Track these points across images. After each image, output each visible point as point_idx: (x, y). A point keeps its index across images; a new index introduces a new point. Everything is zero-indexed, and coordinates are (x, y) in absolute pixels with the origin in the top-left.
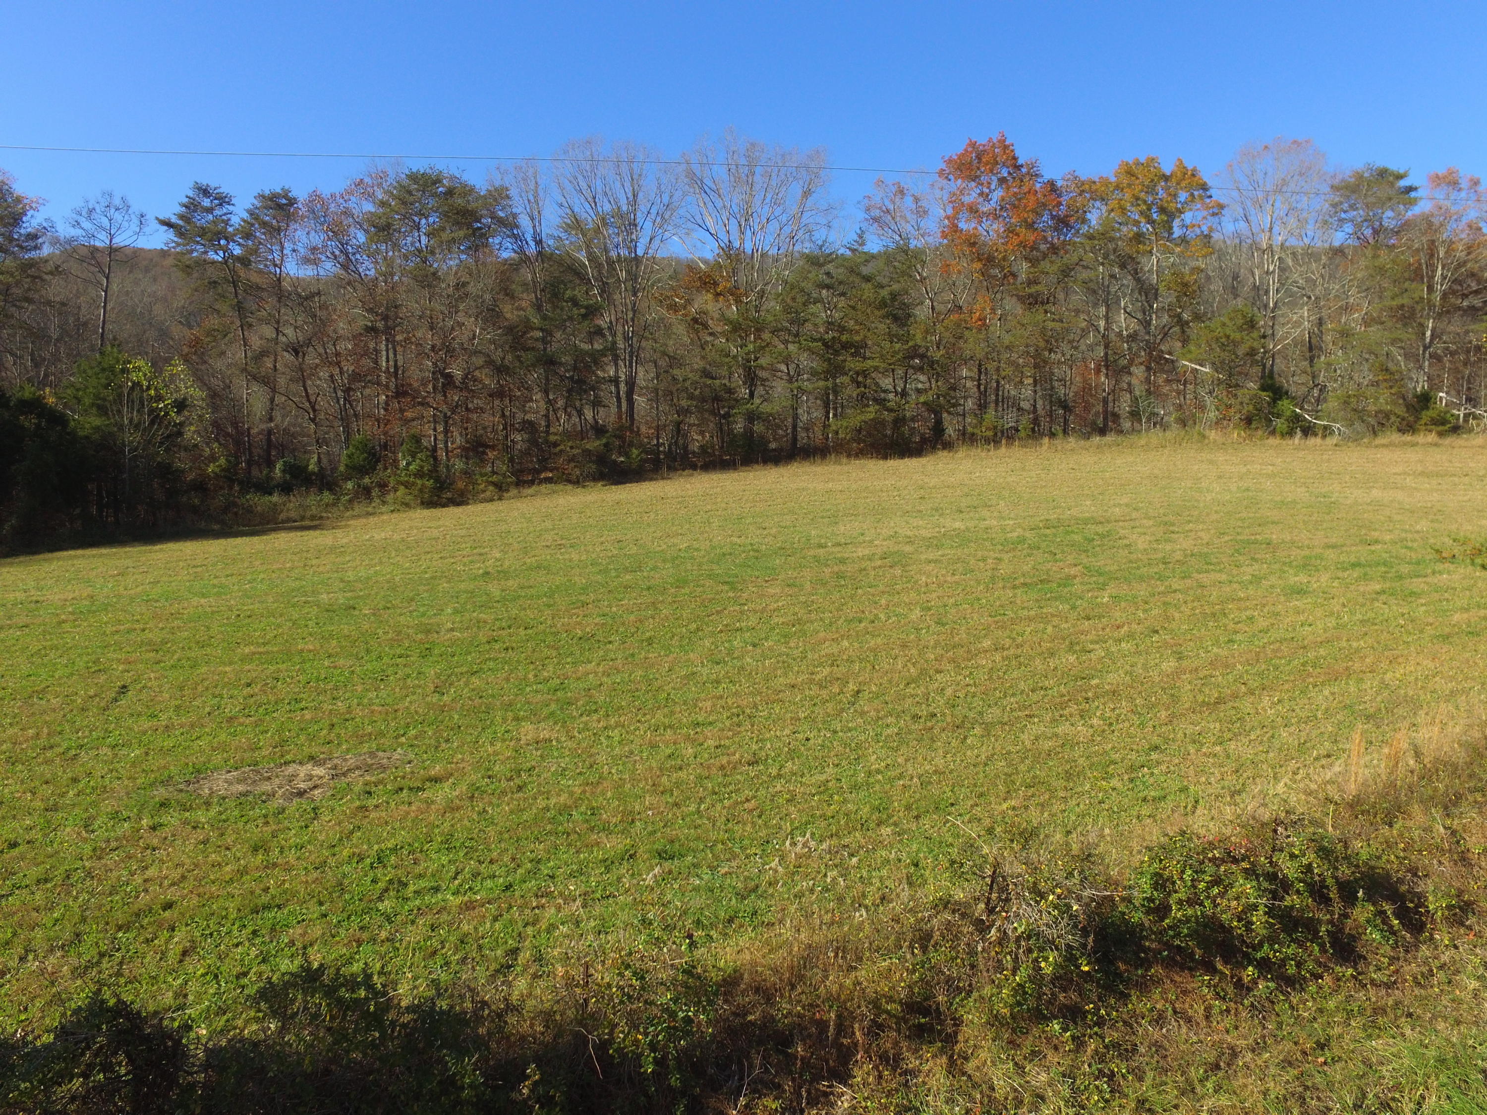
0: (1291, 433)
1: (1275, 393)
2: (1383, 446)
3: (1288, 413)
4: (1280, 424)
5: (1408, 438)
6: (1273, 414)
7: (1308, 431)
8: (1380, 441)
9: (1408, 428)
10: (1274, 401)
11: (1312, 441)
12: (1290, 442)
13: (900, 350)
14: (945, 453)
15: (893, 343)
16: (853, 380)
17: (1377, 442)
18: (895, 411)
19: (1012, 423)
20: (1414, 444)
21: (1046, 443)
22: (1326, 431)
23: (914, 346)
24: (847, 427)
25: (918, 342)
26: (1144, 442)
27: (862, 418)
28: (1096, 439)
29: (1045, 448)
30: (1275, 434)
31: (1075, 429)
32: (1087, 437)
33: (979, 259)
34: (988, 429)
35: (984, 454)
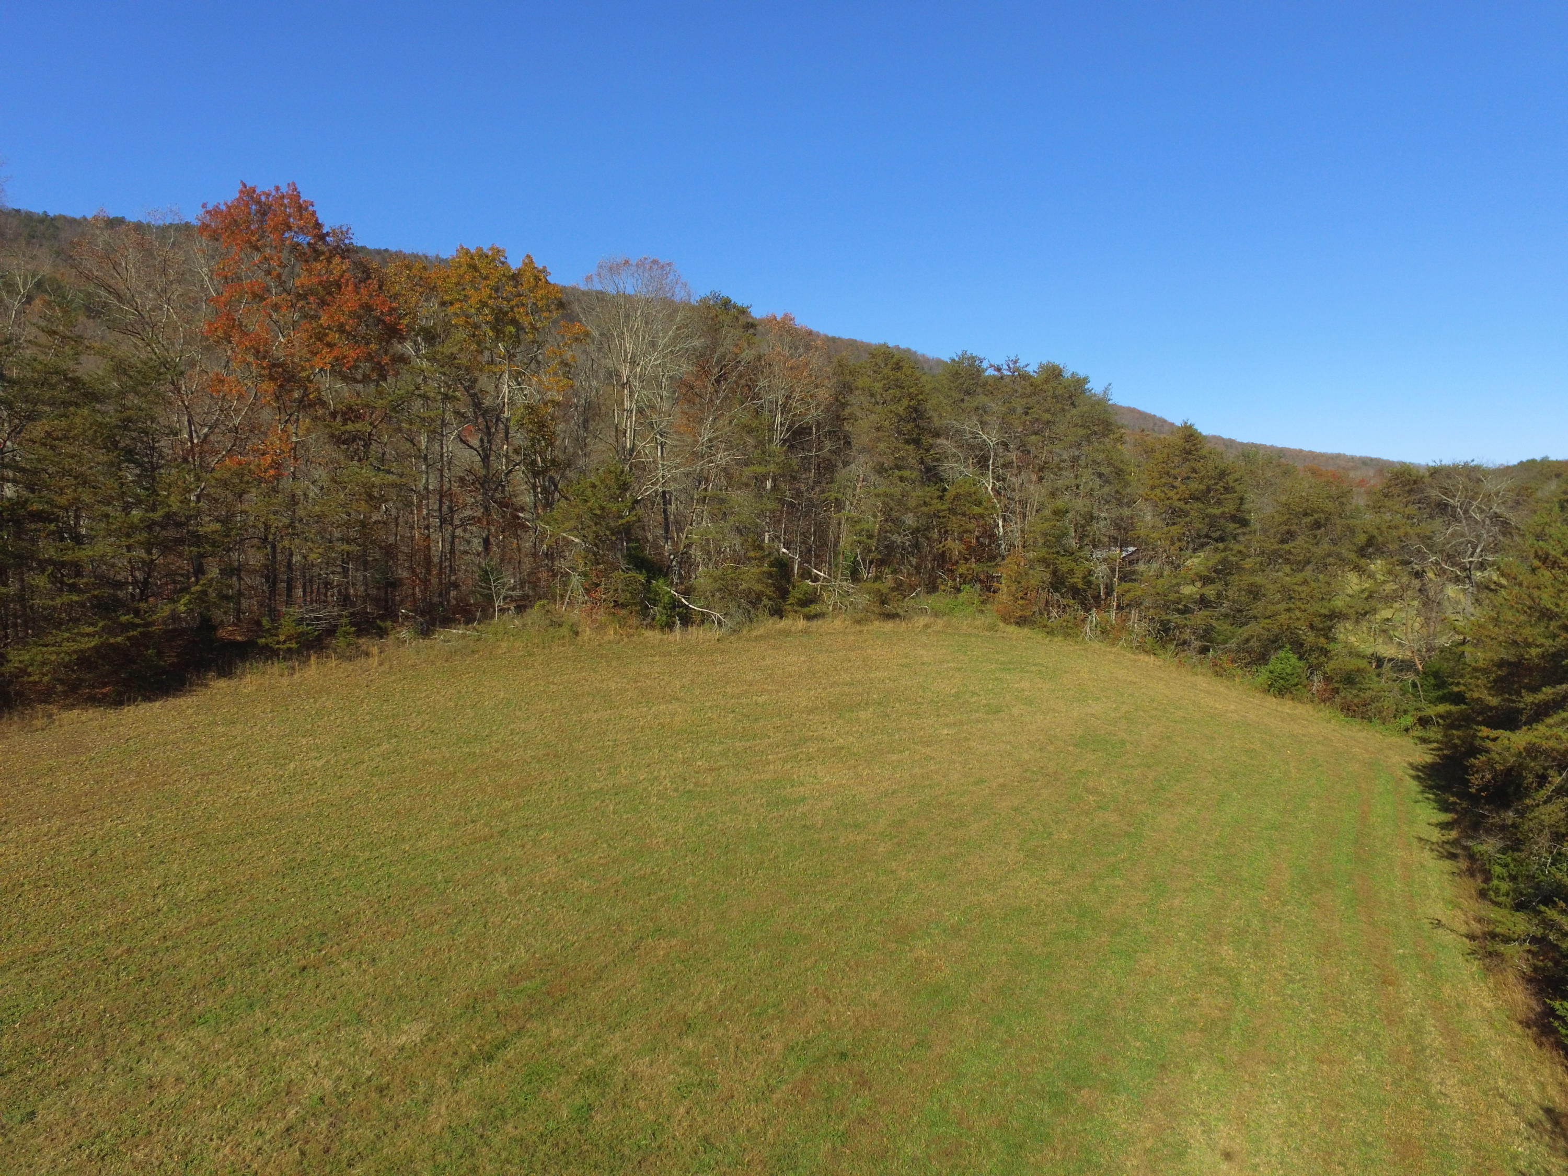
0: (670, 626)
1: (648, 571)
2: (760, 637)
3: (666, 599)
4: (658, 613)
5: (780, 624)
6: (648, 599)
7: (687, 620)
8: (758, 630)
9: (779, 612)
10: (649, 580)
11: (696, 633)
12: (671, 638)
13: (141, 521)
14: (222, 684)
15: (127, 508)
16: (53, 578)
17: (755, 633)
18: (135, 626)
19: (324, 625)
20: (787, 633)
21: (375, 650)
22: (704, 619)
23: (168, 516)
24: (44, 663)
25: (174, 508)
26: (504, 645)
27: (74, 646)
28: (440, 635)
29: (374, 662)
30: (651, 627)
31: (406, 617)
32: (425, 632)
33: (272, 378)
34: (289, 638)
35: (285, 681)
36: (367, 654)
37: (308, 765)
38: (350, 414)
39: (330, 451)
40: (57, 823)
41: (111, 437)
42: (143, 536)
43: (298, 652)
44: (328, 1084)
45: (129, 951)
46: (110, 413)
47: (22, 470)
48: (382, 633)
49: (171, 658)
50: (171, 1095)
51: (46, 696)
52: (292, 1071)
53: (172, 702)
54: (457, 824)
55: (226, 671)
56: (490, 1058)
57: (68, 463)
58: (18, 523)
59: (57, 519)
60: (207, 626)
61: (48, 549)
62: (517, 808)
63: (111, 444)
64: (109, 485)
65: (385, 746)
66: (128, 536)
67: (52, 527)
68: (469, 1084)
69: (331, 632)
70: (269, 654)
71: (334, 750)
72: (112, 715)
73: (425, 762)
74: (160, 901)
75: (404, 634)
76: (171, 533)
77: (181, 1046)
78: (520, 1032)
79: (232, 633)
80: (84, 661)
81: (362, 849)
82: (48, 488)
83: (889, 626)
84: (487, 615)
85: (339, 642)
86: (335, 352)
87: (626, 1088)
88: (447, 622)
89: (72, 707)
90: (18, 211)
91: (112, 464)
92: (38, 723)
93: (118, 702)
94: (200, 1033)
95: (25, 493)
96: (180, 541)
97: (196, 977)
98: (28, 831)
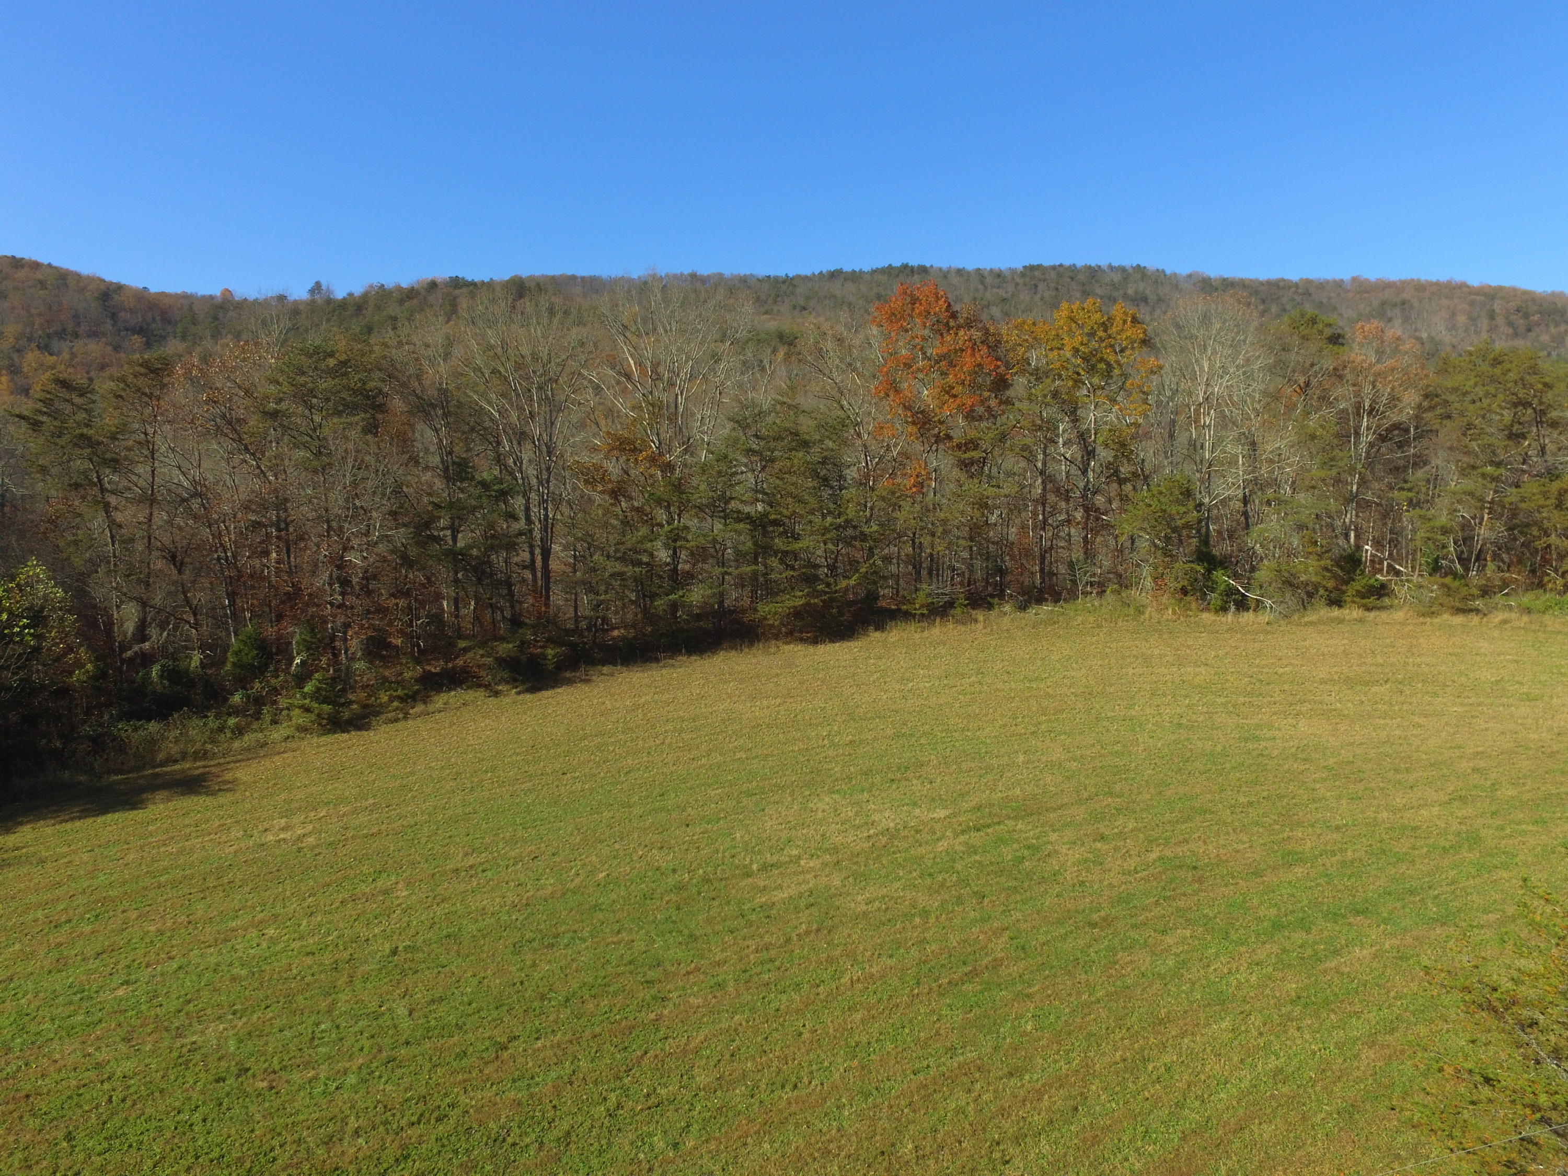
0: (1224, 609)
1: (1209, 564)
2: (1311, 623)
3: (1222, 587)
4: (1214, 598)
5: (1336, 612)
6: (1207, 587)
7: (1242, 604)
8: (1311, 617)
9: (1336, 602)
10: (1209, 571)
11: (1248, 617)
12: (1224, 619)
13: (831, 525)
14: (878, 634)
15: (824, 516)
16: (782, 561)
17: (1306, 619)
18: (826, 593)
19: (947, 598)
20: (1341, 621)
21: (981, 618)
22: (1259, 605)
23: (846, 521)
24: (776, 613)
25: (850, 517)
26: (1080, 618)
27: (791, 604)
28: (1032, 611)
29: (980, 626)
30: (1208, 610)
31: (1011, 595)
32: (1023, 607)
33: (914, 423)
34: (922, 606)
35: (917, 636)
36: (976, 621)
37: (921, 685)
38: (972, 444)
39: (956, 473)
40: (778, 701)
41: (814, 470)
42: (833, 534)
43: (928, 616)
44: (892, 825)
45: (808, 760)
46: (815, 454)
47: (766, 494)
48: (990, 607)
49: (847, 617)
50: (820, 815)
51: (776, 637)
52: (876, 817)
53: (846, 644)
54: (1005, 725)
55: (880, 627)
56: (978, 830)
57: (792, 489)
58: (764, 527)
59: (784, 524)
60: (872, 597)
61: (779, 543)
62: (1049, 721)
63: (815, 475)
64: (813, 502)
65: (973, 679)
66: (823, 535)
67: (781, 529)
68: (962, 838)
69: (950, 605)
70: (907, 616)
71: (940, 679)
72: (811, 649)
73: (997, 690)
74: (826, 742)
75: (1007, 608)
76: (850, 532)
77: (827, 799)
78: (999, 823)
79: (889, 604)
80: (797, 614)
81: (942, 732)
82: (779, 504)
83: (1459, 619)
84: (1073, 595)
85: (958, 611)
86: (958, 401)
87: (1049, 855)
88: (1040, 601)
89: (790, 643)
90: (769, 277)
91: (815, 488)
92: (772, 650)
93: (815, 641)
94: (836, 796)
95: (768, 508)
96: (854, 538)
97: (838, 775)
98: (765, 703)
